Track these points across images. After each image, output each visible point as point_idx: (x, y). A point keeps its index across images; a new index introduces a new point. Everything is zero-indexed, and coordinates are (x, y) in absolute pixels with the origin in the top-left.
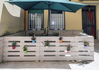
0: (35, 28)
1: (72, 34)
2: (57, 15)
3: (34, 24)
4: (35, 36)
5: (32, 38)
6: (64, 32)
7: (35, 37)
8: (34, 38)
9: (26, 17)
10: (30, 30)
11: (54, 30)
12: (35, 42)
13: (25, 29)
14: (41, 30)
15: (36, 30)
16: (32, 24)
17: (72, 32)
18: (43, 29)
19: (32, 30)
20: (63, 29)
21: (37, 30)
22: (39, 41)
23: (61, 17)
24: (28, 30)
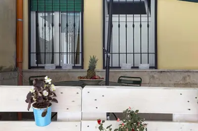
0: (52, 62)
1: (182, 82)
2: (130, 17)
3: (49, 50)
4: (48, 80)
5: (30, 94)
6: (153, 77)
7: (53, 88)
8: (46, 93)
9: (22, 22)
10: (37, 67)
11: (119, 68)
12: (54, 117)
13: (18, 63)
14: (74, 67)
15: (57, 67)
16: (42, 50)
17: (184, 78)
18: (80, 65)
19: (43, 67)
20: (151, 68)
21: (59, 67)
22: (78, 115)
23: (145, 25)
24: (30, 67)
